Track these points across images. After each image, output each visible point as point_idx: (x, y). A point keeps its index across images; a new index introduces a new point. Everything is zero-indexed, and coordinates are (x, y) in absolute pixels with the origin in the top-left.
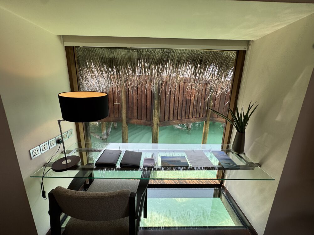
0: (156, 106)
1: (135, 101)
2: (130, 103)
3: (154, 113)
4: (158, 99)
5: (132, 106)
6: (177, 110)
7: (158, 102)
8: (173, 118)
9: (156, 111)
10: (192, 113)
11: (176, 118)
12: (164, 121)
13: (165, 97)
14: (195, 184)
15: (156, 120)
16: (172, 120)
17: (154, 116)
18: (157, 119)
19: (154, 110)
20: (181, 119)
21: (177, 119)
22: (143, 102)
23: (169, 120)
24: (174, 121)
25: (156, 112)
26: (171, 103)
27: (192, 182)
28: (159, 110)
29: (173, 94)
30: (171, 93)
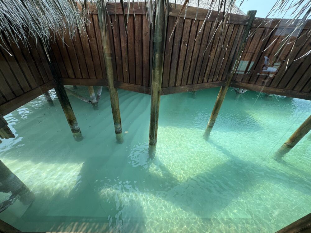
0: (157, 64)
1: (124, 54)
2: (117, 58)
3: (154, 75)
4: (161, 52)
5: (120, 63)
6: (188, 71)
7: (161, 57)
8: (181, 83)
10: (208, 75)
11: (185, 82)
12: (169, 86)
13: (171, 49)
15: (156, 85)
16: (179, 85)
17: (154, 80)
18: (158, 84)
19: (154, 69)
20: (192, 84)
21: (187, 84)
22: (137, 57)
23: (175, 86)
24: (182, 87)
25: (157, 73)
26: (180, 59)
28: (161, 70)
29: (185, 43)
30: (183, 41)
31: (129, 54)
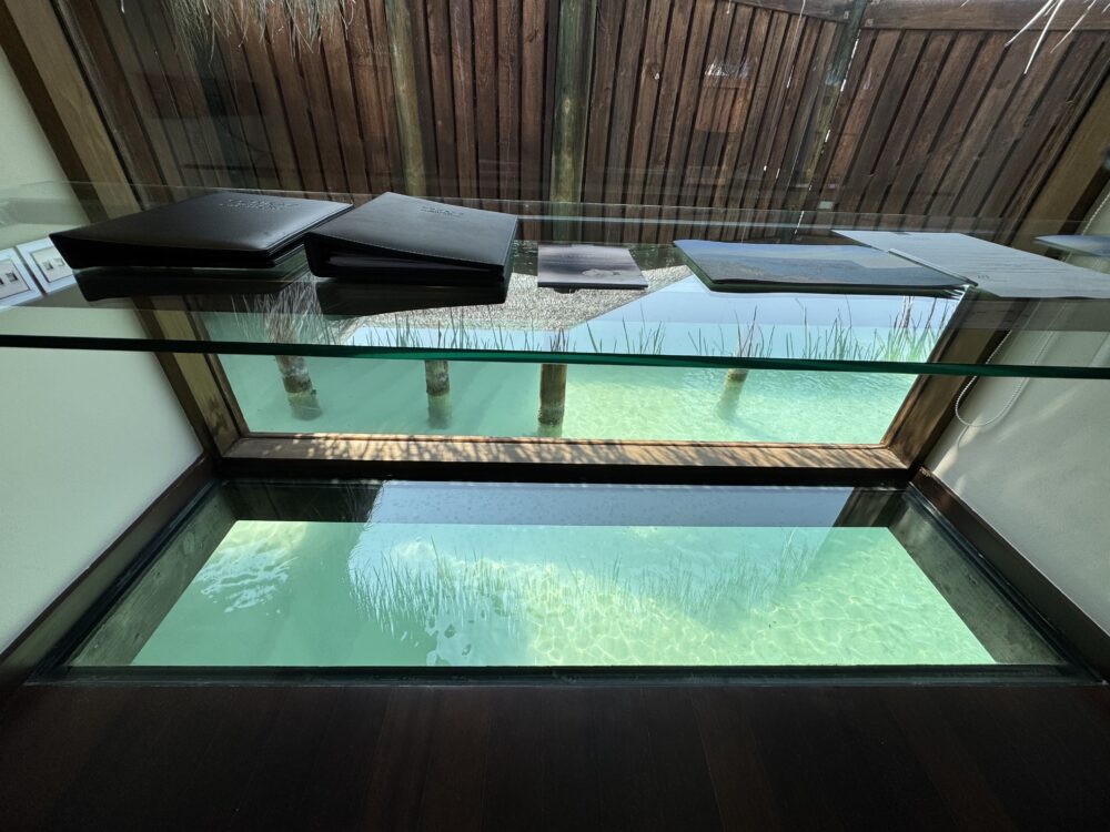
0: (567, 134)
1: (461, 108)
2: (439, 123)
4: (580, 94)
6: (662, 167)
7: (578, 112)
9: (567, 161)
13: (610, 86)
14: (782, 465)
19: (558, 154)
26: (638, 125)
27: (768, 461)
28: (579, 155)
29: (653, 69)
30: (647, 61)
31: (478, 109)
